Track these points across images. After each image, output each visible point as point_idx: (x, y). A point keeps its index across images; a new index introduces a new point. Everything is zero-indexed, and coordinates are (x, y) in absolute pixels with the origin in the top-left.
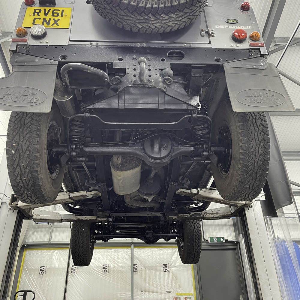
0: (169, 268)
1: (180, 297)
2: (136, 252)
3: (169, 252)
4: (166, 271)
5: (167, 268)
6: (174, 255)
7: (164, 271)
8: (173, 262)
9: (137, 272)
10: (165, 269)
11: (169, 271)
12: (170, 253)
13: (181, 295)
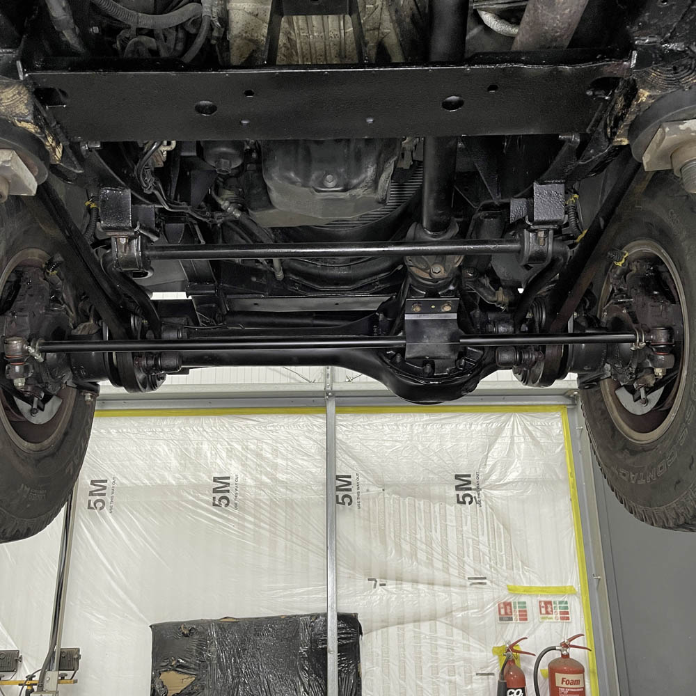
0: (478, 489)
1: (522, 599)
2: (344, 429)
5: (470, 489)
7: (459, 502)
8: (494, 466)
9: (349, 504)
10: (461, 493)
11: (479, 503)
12: (480, 431)
13: (528, 591)
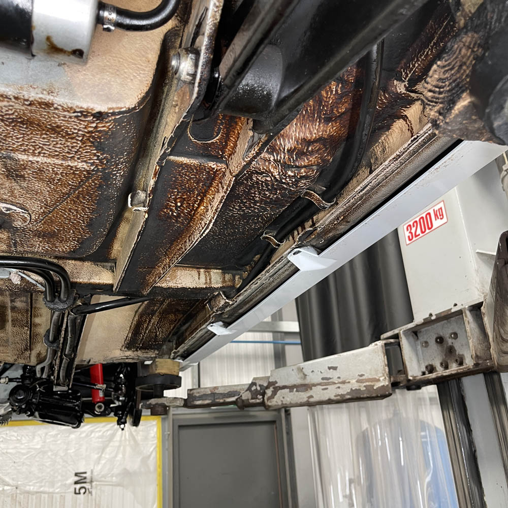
0: (91, 482)
3: (97, 435)
4: (83, 491)
5: (85, 482)
6: (111, 444)
7: (75, 493)
8: (105, 463)
10: (78, 486)
11: (90, 493)
12: (98, 438)
